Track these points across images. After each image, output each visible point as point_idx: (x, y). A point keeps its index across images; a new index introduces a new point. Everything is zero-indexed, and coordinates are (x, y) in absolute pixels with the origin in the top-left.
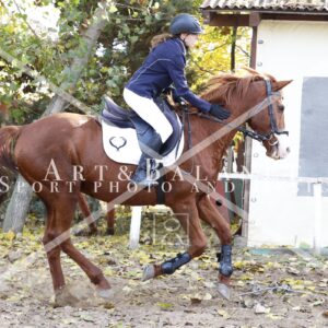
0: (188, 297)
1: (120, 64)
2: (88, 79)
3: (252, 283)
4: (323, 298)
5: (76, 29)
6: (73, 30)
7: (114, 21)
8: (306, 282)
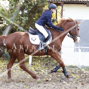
0: (45, 79)
1: (26, 16)
2: (17, 20)
3: (62, 75)
4: (82, 79)
5: (14, 7)
6: (13, 7)
7: (24, 5)
8: (77, 75)
